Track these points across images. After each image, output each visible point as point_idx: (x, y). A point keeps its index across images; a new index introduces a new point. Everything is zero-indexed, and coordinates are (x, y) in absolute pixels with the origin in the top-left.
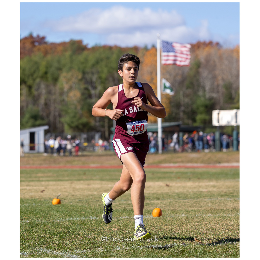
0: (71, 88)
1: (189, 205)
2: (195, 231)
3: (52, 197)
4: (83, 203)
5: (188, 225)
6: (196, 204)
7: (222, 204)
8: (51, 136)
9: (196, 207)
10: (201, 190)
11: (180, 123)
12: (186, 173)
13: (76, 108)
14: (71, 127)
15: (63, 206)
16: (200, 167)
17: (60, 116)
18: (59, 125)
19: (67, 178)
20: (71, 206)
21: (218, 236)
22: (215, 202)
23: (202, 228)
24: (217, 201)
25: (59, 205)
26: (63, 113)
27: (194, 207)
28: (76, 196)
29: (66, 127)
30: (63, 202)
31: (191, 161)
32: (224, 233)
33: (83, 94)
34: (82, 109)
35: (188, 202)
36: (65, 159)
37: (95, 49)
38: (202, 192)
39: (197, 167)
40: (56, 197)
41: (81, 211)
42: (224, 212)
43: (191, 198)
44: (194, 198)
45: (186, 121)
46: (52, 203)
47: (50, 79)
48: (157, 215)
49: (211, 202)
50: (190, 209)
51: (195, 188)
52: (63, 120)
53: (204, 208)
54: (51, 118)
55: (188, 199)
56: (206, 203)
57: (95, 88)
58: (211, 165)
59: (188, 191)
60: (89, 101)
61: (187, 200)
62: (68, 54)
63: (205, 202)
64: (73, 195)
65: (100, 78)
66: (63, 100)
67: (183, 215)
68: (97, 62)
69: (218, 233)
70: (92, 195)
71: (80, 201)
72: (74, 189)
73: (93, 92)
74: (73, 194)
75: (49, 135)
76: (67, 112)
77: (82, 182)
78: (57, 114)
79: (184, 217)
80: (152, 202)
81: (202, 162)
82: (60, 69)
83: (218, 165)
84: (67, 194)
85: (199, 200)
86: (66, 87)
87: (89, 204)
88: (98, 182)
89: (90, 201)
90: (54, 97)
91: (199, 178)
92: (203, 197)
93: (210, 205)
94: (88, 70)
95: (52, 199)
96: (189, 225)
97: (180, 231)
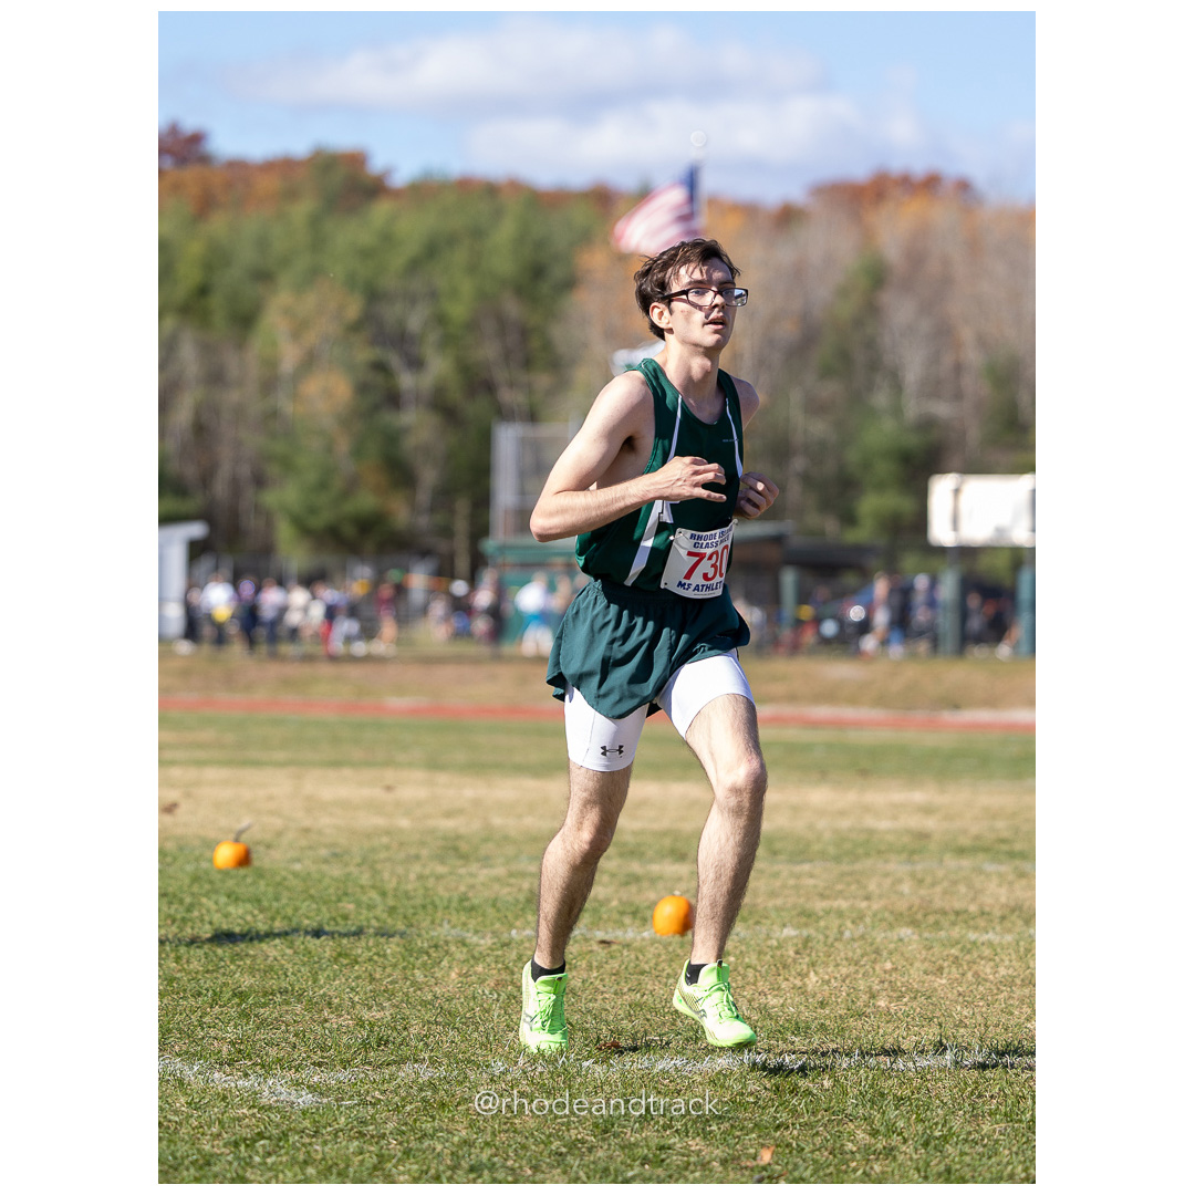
0: (310, 362)
1: (815, 886)
2: (839, 1000)
3: (211, 834)
4: (346, 865)
5: (807, 975)
6: (849, 884)
7: (963, 889)
8: (216, 568)
9: (845, 899)
10: (870, 822)
11: (786, 526)
12: (806, 748)
13: (329, 449)
14: (304, 530)
15: (260, 874)
16: (869, 724)
17: (260, 481)
18: (251, 523)
19: (280, 755)
20: (296, 875)
21: (940, 1025)
22: (929, 880)
23: (870, 987)
24: (940, 873)
25: (242, 871)
26: (273, 470)
27: (836, 899)
28: (320, 832)
29: (284, 533)
30: (261, 859)
31: (829, 695)
32: (965, 1013)
33: (362, 389)
34: (358, 452)
35: (812, 876)
36: (274, 670)
37: (424, 191)
38: (871, 832)
39: (857, 725)
40: (232, 836)
41: (339, 900)
42: (972, 923)
43: (823, 855)
44: (837, 859)
45: (814, 519)
46: (211, 860)
47: (219, 318)
48: (675, 926)
49: (913, 875)
50: (819, 905)
51: (842, 813)
52: (271, 498)
53: (882, 903)
54: (220, 488)
55: (811, 861)
56: (888, 881)
57: (416, 364)
58: (920, 715)
59: (811, 827)
60: (389, 418)
61: (806, 867)
62: (302, 210)
63: (887, 875)
64: (307, 831)
65: (441, 319)
66: (273, 415)
67: (789, 932)
68: (432, 250)
69: (938, 1014)
70: (388, 833)
71: (335, 855)
72: (313, 805)
73: (406, 381)
74: (307, 823)
75: (206, 563)
76: (287, 464)
77: (347, 772)
78: (245, 471)
79: (791, 938)
80: (655, 868)
81: (881, 701)
82: (264, 276)
83: (948, 716)
84: (278, 823)
85: (858, 866)
86: (289, 357)
87: (375, 872)
88: (419, 775)
89: (383, 855)
90: (233, 397)
91: (864, 773)
92: (879, 852)
93: (906, 888)
94: (389, 281)
95: (211, 845)
96: (812, 974)
97: (773, 1001)
